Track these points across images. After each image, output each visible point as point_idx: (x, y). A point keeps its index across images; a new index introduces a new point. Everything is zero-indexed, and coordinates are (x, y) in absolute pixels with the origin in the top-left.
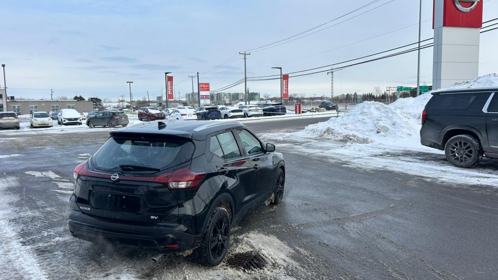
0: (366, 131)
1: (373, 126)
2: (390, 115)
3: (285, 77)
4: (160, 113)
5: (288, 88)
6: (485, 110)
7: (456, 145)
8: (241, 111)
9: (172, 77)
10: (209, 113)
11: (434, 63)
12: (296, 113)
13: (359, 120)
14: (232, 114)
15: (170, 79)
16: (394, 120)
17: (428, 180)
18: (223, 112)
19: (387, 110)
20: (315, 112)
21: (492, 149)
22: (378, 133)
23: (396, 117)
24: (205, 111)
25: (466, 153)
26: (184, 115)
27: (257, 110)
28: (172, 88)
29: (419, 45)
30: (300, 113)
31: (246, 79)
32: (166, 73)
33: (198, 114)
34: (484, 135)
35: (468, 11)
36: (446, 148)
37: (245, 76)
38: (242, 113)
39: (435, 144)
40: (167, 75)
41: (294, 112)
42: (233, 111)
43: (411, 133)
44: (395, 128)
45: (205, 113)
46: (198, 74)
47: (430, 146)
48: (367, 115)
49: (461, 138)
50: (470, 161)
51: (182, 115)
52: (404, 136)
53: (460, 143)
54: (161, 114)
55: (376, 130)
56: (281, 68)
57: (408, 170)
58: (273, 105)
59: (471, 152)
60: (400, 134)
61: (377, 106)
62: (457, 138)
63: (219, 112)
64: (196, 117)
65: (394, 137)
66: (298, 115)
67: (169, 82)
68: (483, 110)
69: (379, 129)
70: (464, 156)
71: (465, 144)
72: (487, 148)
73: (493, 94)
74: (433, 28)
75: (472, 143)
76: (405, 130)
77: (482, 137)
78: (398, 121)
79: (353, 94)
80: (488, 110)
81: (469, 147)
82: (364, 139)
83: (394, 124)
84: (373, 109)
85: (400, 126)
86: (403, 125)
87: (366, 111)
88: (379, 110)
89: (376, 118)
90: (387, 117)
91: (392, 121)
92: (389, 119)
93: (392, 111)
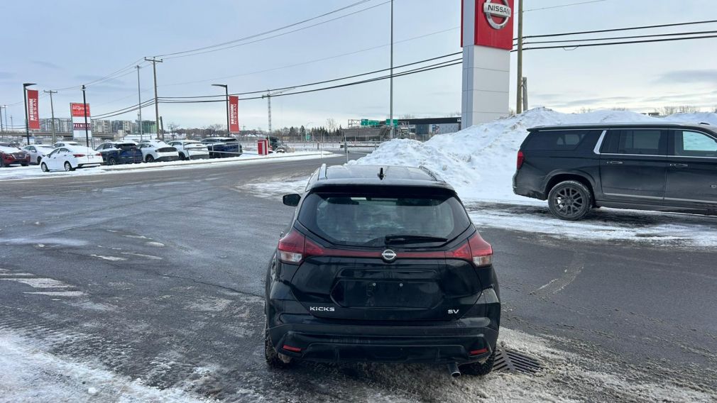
2: (436, 157)
3: (233, 100)
4: (19, 153)
5: (237, 115)
6: (597, 151)
7: (563, 193)
8: (174, 150)
9: (37, 92)
10: (122, 153)
11: (463, 91)
12: (260, 152)
14: (160, 155)
15: (34, 95)
16: (444, 164)
17: (558, 237)
18: (145, 151)
19: (430, 150)
20: (284, 152)
21: (606, 196)
23: (444, 160)
24: (115, 149)
25: (575, 202)
26: (80, 156)
27: (199, 149)
28: (37, 111)
29: (392, 72)
30: (266, 154)
31: (156, 100)
32: (25, 85)
33: (103, 154)
34: (597, 180)
35: (499, 28)
36: (551, 196)
37: (156, 95)
38: (176, 154)
39: (535, 192)
40: (27, 87)
41: (257, 152)
42: (162, 150)
43: (468, 180)
44: (447, 174)
45: (115, 152)
46: (84, 87)
47: (529, 195)
49: (569, 184)
50: (580, 211)
51: (76, 156)
52: (460, 184)
53: (568, 190)
54: (23, 154)
56: (226, 86)
57: (516, 226)
58: (222, 141)
59: (580, 201)
62: (564, 184)
63: (140, 151)
64: (100, 159)
66: (264, 156)
67: (31, 100)
68: (595, 151)
70: (572, 206)
71: (574, 192)
72: (600, 196)
73: (604, 132)
74: (462, 46)
75: (582, 190)
76: (460, 176)
77: (595, 183)
78: (449, 165)
79: (299, 127)
80: (601, 150)
81: (579, 195)
83: (444, 169)
84: (410, 150)
85: (454, 171)
86: (456, 170)
87: (403, 152)
88: (418, 150)
89: (419, 161)
90: (432, 159)
91: (440, 165)
92: (436, 162)
93: (436, 152)
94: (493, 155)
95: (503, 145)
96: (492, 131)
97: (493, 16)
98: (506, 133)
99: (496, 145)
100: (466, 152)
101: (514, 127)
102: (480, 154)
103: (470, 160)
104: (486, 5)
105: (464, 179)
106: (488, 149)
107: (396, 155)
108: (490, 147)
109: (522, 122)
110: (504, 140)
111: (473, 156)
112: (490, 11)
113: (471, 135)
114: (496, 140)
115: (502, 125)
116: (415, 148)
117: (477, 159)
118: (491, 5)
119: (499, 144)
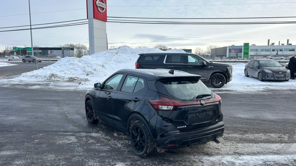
0: (79, 74)
1: (82, 71)
2: (90, 65)
6: (164, 62)
13: (71, 68)
16: (94, 68)
19: (86, 62)
22: (87, 75)
23: (93, 66)
35: (102, 12)
44: (97, 72)
48: (75, 65)
52: (103, 76)
55: (86, 74)
60: (101, 75)
61: (79, 60)
65: (98, 77)
69: (88, 73)
73: (166, 56)
76: (102, 73)
78: (97, 69)
80: (166, 62)
82: (86, 79)
83: (95, 70)
84: (77, 62)
85: (99, 71)
86: (100, 70)
87: (73, 63)
88: (80, 62)
89: (82, 67)
90: (88, 66)
91: (92, 68)
92: (90, 67)
93: (89, 63)
94: (112, 64)
95: (114, 60)
96: (108, 55)
97: (100, 7)
98: (114, 55)
99: (112, 60)
100: (100, 63)
101: (117, 53)
102: (106, 64)
103: (103, 66)
104: (97, 2)
105: (104, 74)
106: (109, 62)
107: (70, 64)
108: (110, 61)
109: (119, 51)
110: (114, 58)
111: (104, 65)
112: (99, 5)
113: (99, 56)
114: (111, 58)
115: (111, 52)
116: (78, 61)
117: (106, 66)
118: (99, 2)
119: (113, 60)
